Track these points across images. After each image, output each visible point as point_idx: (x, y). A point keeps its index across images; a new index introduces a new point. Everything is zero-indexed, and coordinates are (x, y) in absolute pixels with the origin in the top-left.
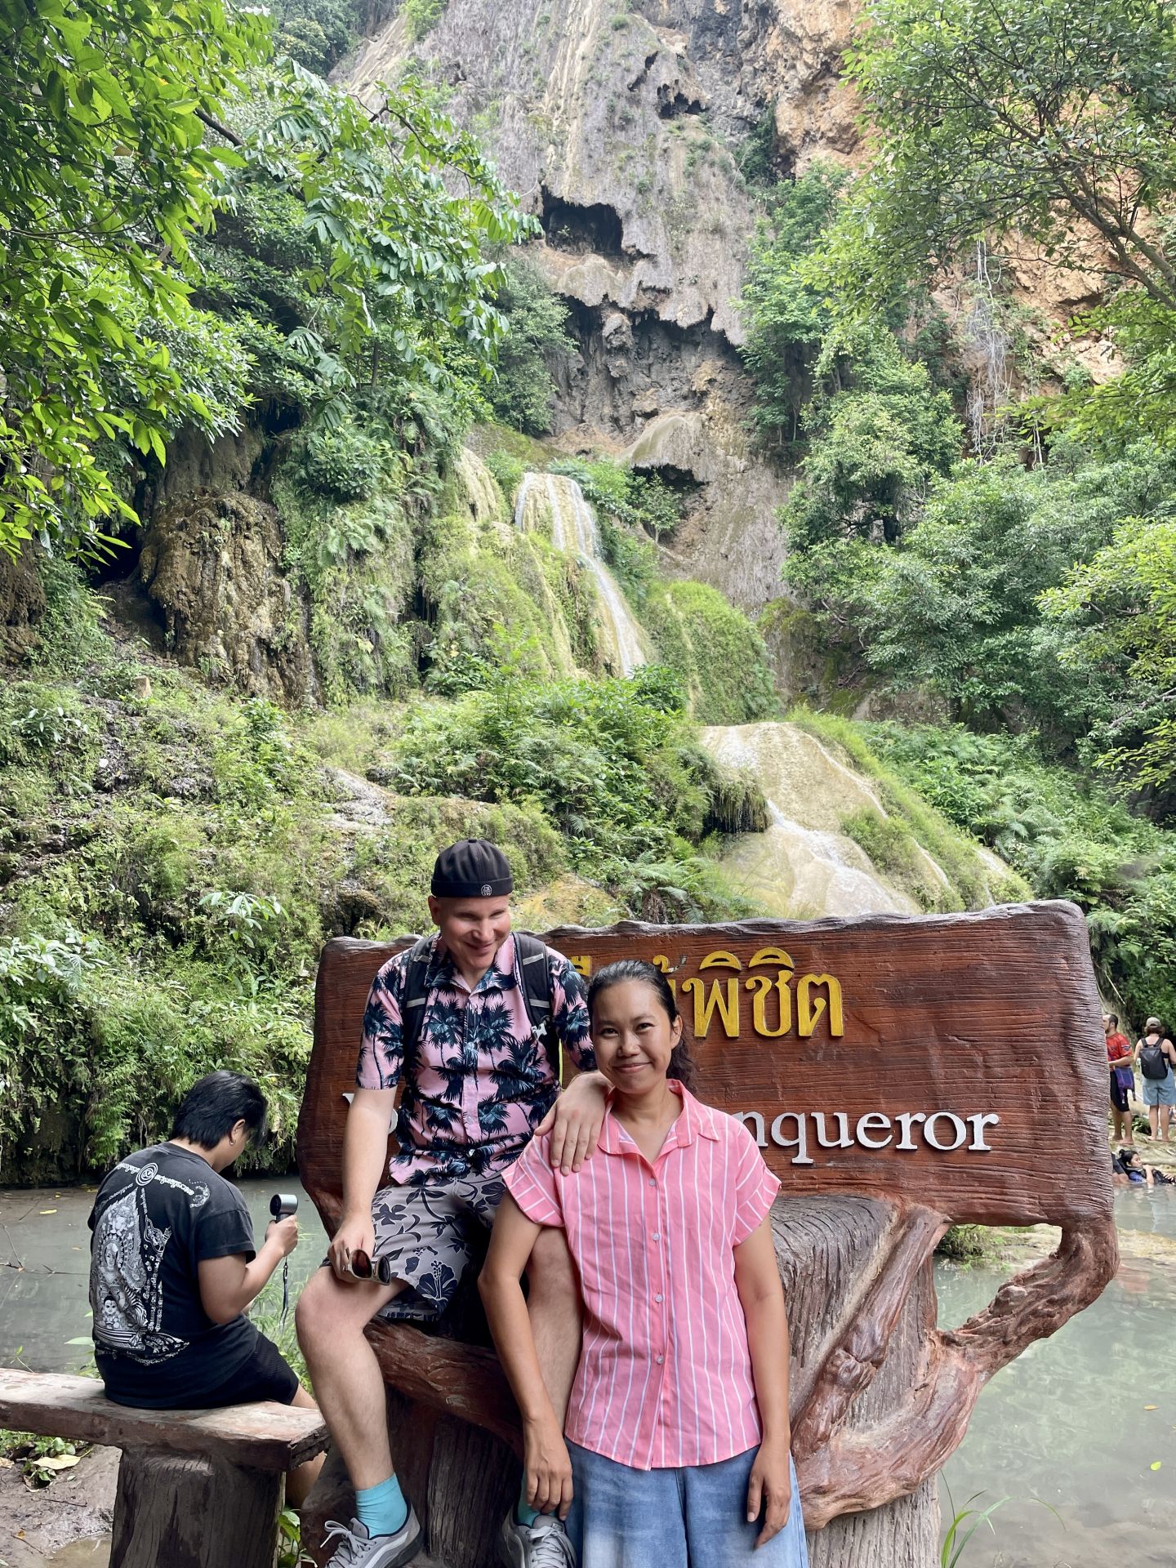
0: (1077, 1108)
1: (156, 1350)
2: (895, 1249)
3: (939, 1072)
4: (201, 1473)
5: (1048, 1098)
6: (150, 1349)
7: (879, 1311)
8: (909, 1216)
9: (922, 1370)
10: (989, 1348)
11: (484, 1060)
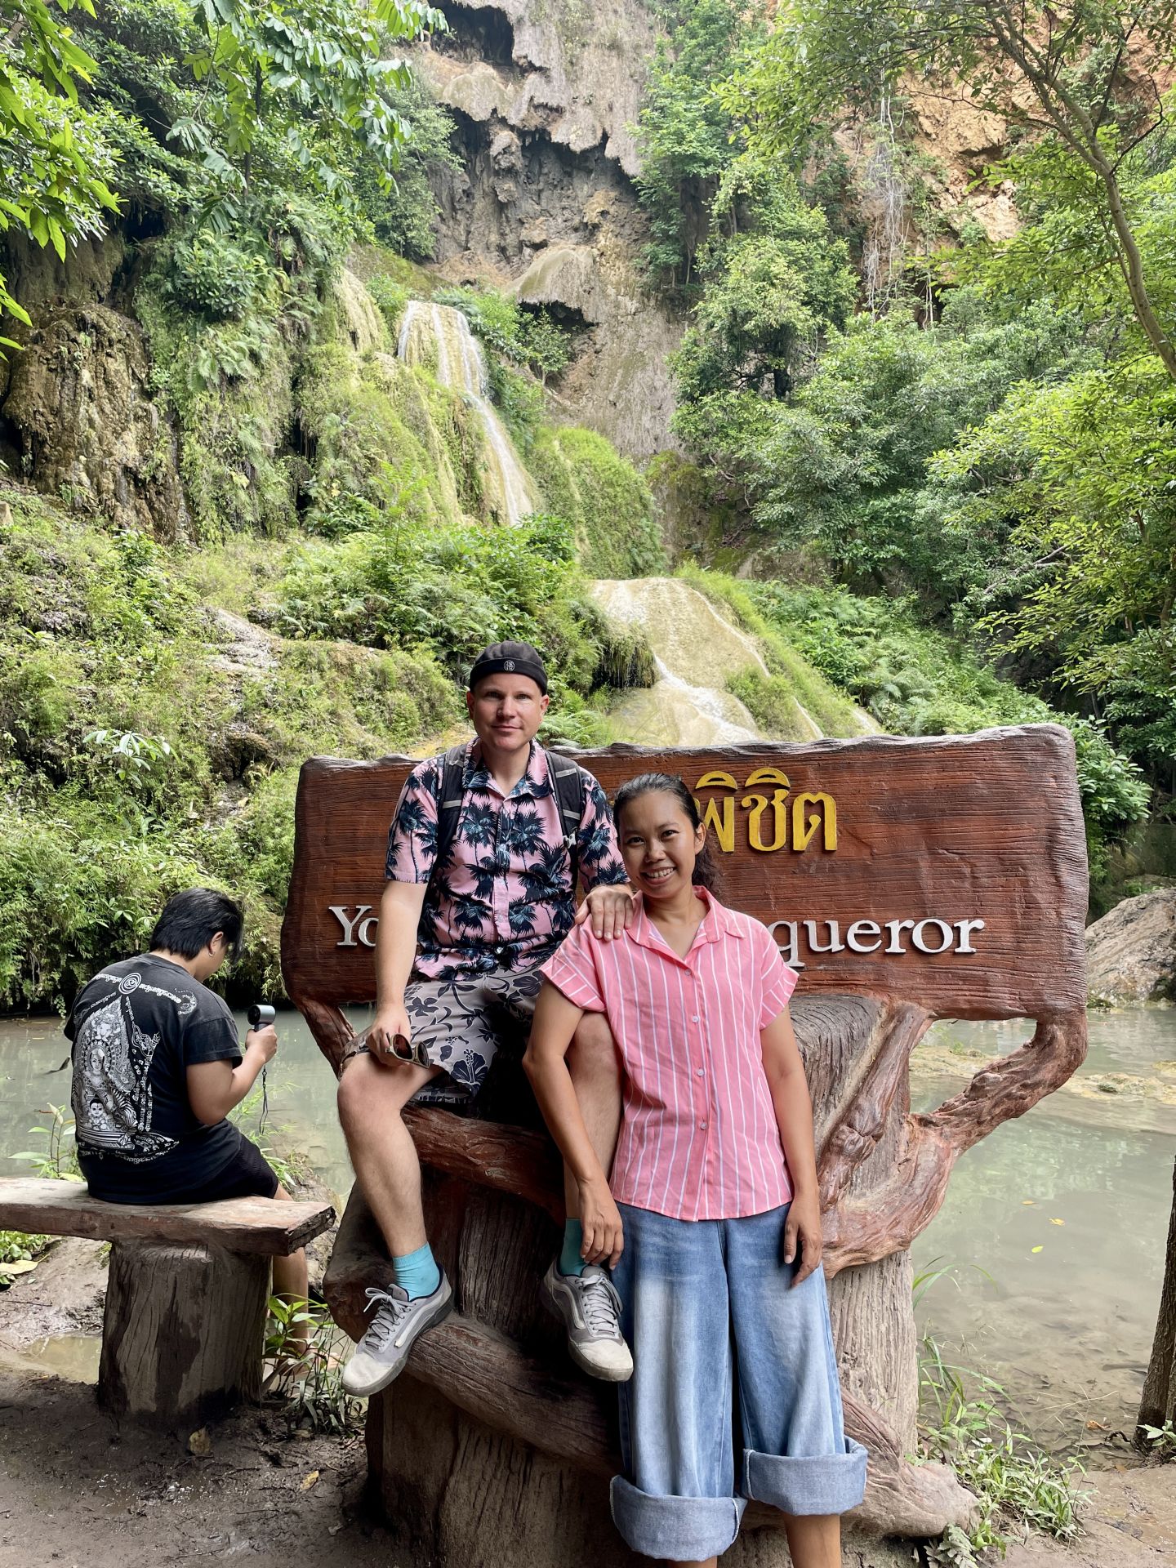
0: (1058, 914)
1: (146, 1149)
2: (886, 1041)
3: (927, 882)
4: (199, 1260)
5: (1031, 904)
6: (139, 1149)
7: (878, 1093)
8: (898, 1012)
9: (903, 1148)
10: (965, 1127)
11: (517, 862)
